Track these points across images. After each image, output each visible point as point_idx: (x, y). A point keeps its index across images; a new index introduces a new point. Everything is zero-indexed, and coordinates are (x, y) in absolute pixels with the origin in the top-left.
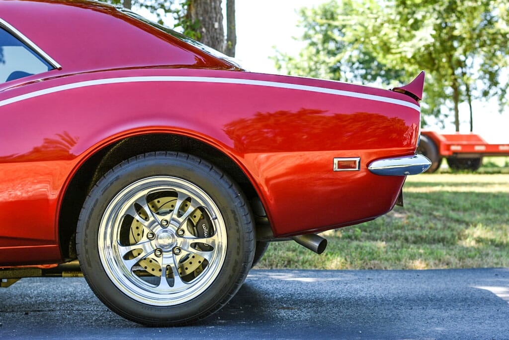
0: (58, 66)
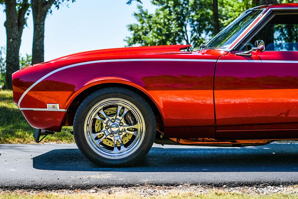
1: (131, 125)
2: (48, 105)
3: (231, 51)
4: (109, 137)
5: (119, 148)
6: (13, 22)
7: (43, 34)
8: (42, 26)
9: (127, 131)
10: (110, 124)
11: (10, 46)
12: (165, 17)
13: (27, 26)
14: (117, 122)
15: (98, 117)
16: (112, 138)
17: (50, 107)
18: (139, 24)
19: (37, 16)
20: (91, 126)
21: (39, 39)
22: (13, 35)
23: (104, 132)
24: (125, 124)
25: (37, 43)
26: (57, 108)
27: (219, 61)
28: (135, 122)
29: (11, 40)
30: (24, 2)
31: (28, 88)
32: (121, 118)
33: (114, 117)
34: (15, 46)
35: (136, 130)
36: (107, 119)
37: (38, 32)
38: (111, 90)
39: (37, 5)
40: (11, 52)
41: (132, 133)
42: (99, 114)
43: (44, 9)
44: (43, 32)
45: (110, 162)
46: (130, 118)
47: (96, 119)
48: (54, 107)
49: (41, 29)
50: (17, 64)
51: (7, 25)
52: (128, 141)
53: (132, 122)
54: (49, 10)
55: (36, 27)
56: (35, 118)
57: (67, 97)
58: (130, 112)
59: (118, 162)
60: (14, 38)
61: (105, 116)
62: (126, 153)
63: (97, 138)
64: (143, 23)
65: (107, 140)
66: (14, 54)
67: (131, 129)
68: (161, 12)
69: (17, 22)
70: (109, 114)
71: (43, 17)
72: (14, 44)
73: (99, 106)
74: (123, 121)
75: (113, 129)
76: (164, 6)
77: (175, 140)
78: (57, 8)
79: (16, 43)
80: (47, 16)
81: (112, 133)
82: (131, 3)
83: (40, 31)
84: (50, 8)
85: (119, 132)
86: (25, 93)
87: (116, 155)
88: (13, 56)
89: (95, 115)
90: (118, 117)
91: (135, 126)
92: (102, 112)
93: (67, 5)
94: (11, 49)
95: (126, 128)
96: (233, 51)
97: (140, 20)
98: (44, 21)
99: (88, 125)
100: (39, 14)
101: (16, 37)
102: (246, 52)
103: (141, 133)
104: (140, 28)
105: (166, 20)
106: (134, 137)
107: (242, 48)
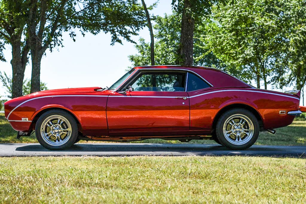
0: (213, 86)
1: (65, 129)
2: (22, 118)
3: (116, 91)
4: (53, 135)
5: (59, 141)
6: (18, 60)
7: (40, 72)
8: (38, 66)
9: (63, 132)
10: (54, 128)
11: (15, 79)
12: (163, 49)
13: (29, 63)
14: (58, 127)
15: (48, 125)
16: (55, 136)
17: (23, 120)
18: (140, 54)
19: (34, 58)
20: (44, 129)
21: (36, 74)
22: (18, 71)
23: (51, 132)
24: (62, 128)
25: (34, 78)
26: (27, 120)
27: (109, 96)
28: (67, 127)
29: (16, 75)
30: (27, 45)
31: (12, 110)
32: (59, 125)
33: (56, 125)
34: (19, 80)
35: (68, 131)
36: (52, 126)
37: (35, 70)
38: (54, 111)
39: (35, 49)
40: (16, 84)
41: (66, 133)
42: (48, 123)
43: (40, 52)
44: (40, 70)
45: (54, 148)
46: (65, 125)
47: (47, 126)
48: (25, 120)
49: (38, 67)
50: (20, 94)
51: (13, 62)
52: (64, 137)
53: (66, 127)
54: (44, 53)
55: (34, 66)
56: (16, 126)
57: (32, 114)
58: (64, 122)
59: (58, 148)
60: (18, 73)
61: (51, 124)
62: (62, 143)
63: (47, 136)
64: (143, 54)
65: (53, 136)
66: (18, 85)
67: (66, 131)
68: (160, 44)
69: (21, 60)
70: (54, 123)
71: (39, 58)
72: (18, 77)
73: (48, 119)
74: (61, 127)
75: (55, 131)
76: (162, 39)
77: (90, 137)
78: (51, 51)
79: (20, 77)
80: (43, 57)
81: (55, 133)
82: (114, 44)
83: (37, 69)
84: (44, 52)
85: (58, 132)
86: (11, 112)
87: (57, 144)
88: (17, 87)
89: (47, 124)
90: (58, 125)
91: (67, 130)
92: (50, 123)
93: (57, 49)
94: (16, 81)
95: (62, 130)
96: (117, 91)
97: (141, 52)
98: (40, 61)
99: (42, 129)
100: (36, 56)
101: (20, 72)
102: (123, 92)
103: (70, 132)
104: (140, 59)
105: (164, 52)
106: (67, 135)
107: (122, 89)
